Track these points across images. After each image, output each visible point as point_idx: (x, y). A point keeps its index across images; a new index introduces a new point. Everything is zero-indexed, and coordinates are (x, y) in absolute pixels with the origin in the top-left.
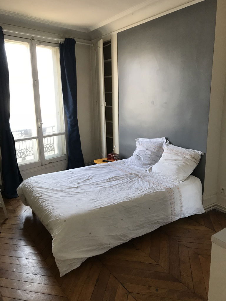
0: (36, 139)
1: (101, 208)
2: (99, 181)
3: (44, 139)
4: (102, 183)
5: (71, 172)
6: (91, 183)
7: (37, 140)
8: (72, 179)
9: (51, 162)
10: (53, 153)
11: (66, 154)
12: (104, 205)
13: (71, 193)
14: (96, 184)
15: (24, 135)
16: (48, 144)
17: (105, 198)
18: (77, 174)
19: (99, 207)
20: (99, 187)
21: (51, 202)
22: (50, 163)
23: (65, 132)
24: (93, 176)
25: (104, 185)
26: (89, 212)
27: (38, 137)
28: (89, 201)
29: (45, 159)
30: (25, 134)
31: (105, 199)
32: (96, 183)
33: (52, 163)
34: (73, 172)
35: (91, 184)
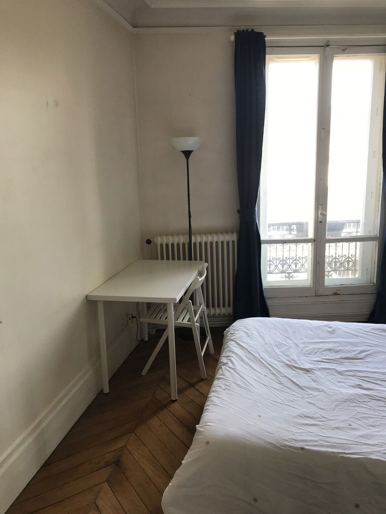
0: (310, 244)
1: (303, 449)
2: (374, 372)
3: (327, 245)
4: (378, 379)
5: (330, 330)
6: (351, 371)
7: (313, 245)
8: (321, 346)
9: (338, 292)
10: (351, 276)
11: (375, 282)
12: (315, 446)
13: (283, 380)
14: (361, 378)
15: (295, 233)
16: (342, 256)
17: (341, 425)
18: (340, 337)
19: (298, 445)
20: (360, 387)
21: (226, 385)
22: (335, 294)
23: (378, 236)
24: (370, 354)
25: (377, 387)
26: (268, 446)
27: (315, 241)
28: (295, 417)
29: (326, 284)
30: (298, 230)
31: (337, 428)
32: (361, 374)
33: (339, 294)
34: (333, 331)
35: (348, 373)
